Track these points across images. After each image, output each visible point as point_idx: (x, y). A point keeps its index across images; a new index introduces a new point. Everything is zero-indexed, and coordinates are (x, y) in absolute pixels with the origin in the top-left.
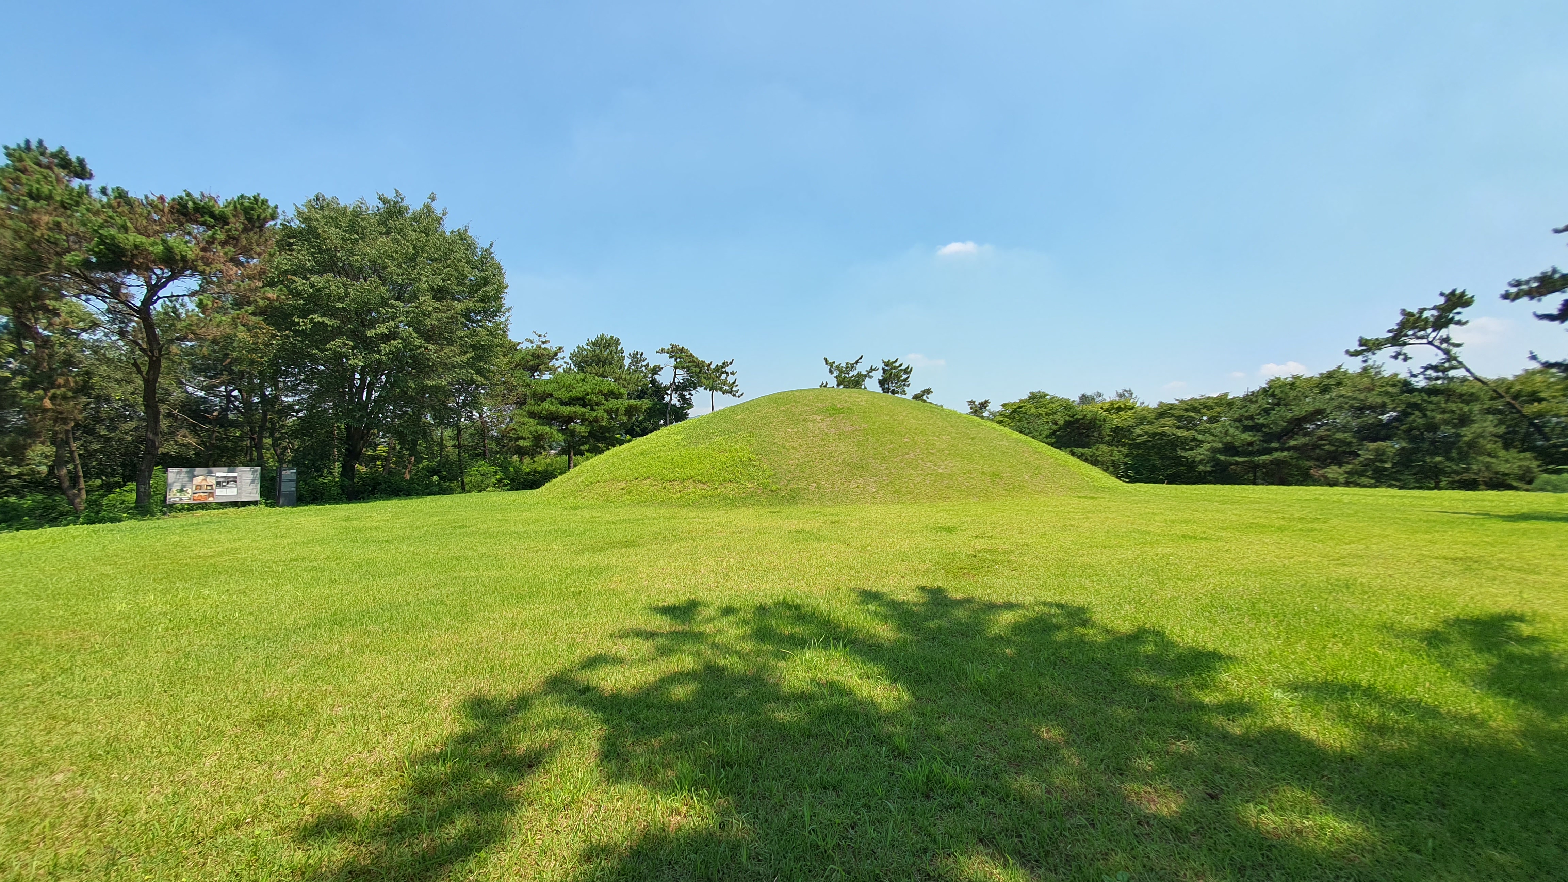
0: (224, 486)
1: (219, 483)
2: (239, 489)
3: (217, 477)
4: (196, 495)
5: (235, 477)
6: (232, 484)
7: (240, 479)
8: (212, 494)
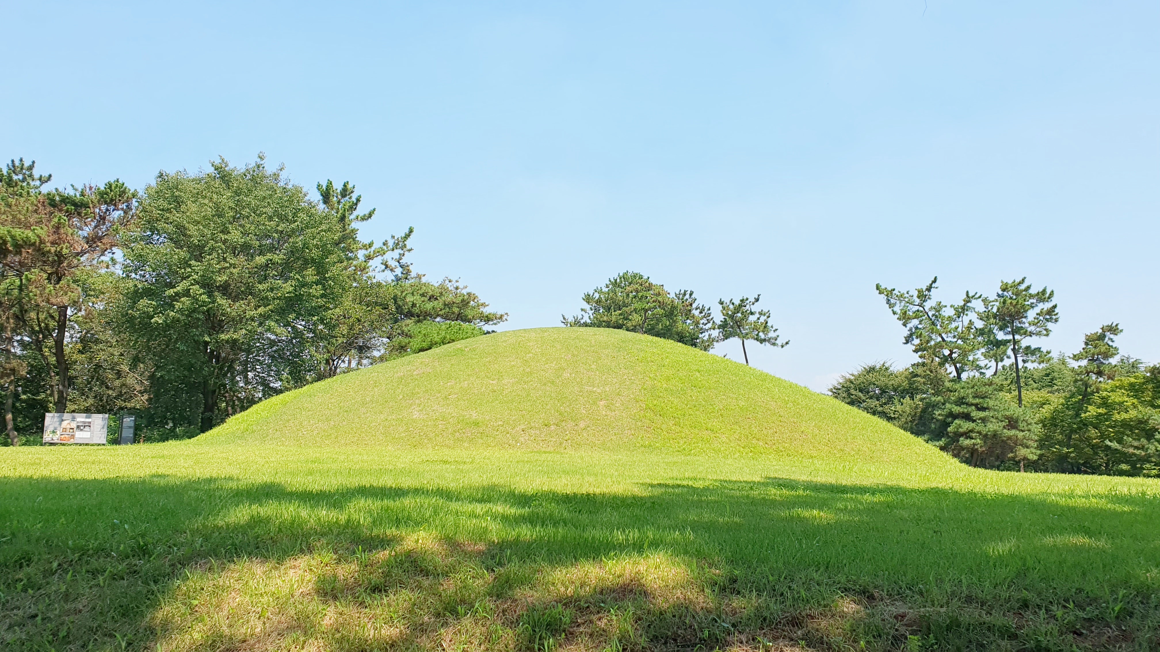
0: (82, 430)
1: (78, 427)
2: (92, 433)
3: (78, 422)
4: (63, 436)
5: (90, 423)
6: (87, 428)
7: (94, 424)
8: (73, 436)
